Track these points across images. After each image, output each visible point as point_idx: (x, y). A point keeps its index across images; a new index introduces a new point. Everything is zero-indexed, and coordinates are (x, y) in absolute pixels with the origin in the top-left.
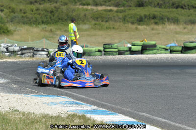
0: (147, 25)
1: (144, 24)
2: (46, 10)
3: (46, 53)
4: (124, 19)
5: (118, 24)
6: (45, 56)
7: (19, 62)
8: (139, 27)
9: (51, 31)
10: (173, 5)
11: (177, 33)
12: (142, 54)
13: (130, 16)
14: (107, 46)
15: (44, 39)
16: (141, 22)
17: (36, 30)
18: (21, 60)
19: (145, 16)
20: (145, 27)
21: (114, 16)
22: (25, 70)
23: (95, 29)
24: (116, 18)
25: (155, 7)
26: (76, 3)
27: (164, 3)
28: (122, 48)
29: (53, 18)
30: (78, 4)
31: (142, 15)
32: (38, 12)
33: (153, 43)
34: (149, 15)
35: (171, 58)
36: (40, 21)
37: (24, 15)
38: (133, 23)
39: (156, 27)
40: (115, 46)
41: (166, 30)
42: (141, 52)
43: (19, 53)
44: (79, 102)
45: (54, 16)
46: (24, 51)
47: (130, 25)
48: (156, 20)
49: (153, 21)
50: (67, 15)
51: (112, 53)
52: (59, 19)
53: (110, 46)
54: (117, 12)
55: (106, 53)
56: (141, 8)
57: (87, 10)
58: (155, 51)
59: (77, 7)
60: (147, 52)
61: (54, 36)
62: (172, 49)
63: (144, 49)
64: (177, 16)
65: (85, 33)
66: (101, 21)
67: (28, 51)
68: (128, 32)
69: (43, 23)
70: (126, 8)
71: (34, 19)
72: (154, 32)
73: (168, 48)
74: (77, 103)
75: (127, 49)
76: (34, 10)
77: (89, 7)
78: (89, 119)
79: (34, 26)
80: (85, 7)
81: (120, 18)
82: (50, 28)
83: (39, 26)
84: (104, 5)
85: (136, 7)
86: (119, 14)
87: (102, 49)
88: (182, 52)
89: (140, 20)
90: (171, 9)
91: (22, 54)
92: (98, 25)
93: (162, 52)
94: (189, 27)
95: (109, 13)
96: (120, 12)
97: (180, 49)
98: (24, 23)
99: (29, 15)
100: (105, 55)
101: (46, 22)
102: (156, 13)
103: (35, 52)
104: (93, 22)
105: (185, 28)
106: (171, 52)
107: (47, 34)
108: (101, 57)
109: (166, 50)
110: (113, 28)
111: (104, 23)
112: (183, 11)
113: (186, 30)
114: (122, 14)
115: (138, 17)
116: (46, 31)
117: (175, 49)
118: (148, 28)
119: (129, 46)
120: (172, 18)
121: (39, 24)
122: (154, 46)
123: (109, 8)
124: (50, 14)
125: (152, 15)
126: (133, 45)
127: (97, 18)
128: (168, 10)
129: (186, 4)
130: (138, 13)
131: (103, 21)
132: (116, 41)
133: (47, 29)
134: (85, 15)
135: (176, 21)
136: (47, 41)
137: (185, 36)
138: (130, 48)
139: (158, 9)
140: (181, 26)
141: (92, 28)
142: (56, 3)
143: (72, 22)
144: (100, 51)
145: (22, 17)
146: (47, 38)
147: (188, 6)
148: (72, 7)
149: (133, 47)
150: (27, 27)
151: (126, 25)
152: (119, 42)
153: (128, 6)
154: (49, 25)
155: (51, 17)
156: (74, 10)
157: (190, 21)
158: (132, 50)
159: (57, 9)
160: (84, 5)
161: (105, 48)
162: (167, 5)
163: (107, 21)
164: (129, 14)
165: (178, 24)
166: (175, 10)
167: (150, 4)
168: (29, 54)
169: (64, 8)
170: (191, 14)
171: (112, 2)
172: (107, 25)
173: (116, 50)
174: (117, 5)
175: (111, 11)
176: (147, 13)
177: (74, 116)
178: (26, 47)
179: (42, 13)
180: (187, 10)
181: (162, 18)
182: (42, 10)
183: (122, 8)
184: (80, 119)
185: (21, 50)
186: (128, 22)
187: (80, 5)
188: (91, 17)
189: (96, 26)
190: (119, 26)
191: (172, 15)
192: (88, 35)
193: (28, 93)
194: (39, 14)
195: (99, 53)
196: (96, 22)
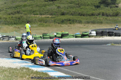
0: (66, 24)
1: (64, 24)
2: (16, 18)
3: (15, 38)
4: (55, 21)
5: (52, 24)
6: (14, 40)
7: (1, 43)
8: (62, 25)
9: (19, 27)
10: (79, 14)
11: (80, 28)
12: (61, 38)
13: (57, 20)
14: (44, 35)
15: (14, 32)
16: (63, 23)
17: (11, 27)
18: (2, 42)
19: (65, 20)
20: (65, 25)
21: (49, 20)
22: (3, 46)
23: (40, 27)
24: (51, 21)
25: (70, 15)
26: (31, 14)
27: (75, 13)
28: (52, 35)
29: (19, 21)
30: (32, 14)
31: (64, 19)
32: (12, 18)
33: (67, 33)
34: (67, 19)
35: (76, 40)
36: (13, 23)
37: (6, 20)
38: (59, 23)
39: (70, 25)
40: (48, 34)
41: (75, 26)
42: (61, 37)
43: (2, 38)
44: (27, 61)
45: (20, 20)
46: (4, 38)
47: (57, 24)
48: (71, 22)
49: (69, 22)
50: (26, 20)
51: (47, 38)
52: (23, 21)
53: (46, 35)
54: (51, 18)
55: (44, 38)
56: (63, 16)
57: (36, 17)
58: (68, 37)
59: (32, 15)
60: (64, 37)
61: (20, 30)
62: (76, 35)
63: (63, 36)
64: (81, 19)
65: (35, 28)
66: (43, 22)
67: (6, 38)
68: (56, 28)
69: (15, 24)
70: (56, 16)
71: (10, 22)
72: (69, 27)
73: (74, 35)
74: (26, 62)
75: (54, 36)
76: (10, 18)
77: (38, 16)
78: (31, 70)
79: (11, 25)
80: (36, 16)
81: (52, 21)
82: (18, 26)
83: (13, 25)
84: (45, 15)
85: (61, 15)
86: (52, 19)
87: (42, 36)
88: (81, 37)
89: (63, 22)
90: (78, 16)
91: (3, 39)
92: (42, 24)
93: (72, 37)
94: (87, 25)
95: (47, 18)
96: (53, 18)
97: (80, 36)
98: (6, 24)
99: (8, 20)
100: (43, 39)
101: (16, 23)
102: (70, 18)
103: (9, 38)
104: (39, 23)
105: (84, 25)
106: (76, 37)
107: (17, 29)
108: (41, 40)
109: (74, 36)
110: (49, 26)
111: (44, 23)
112: (84, 17)
113: (85, 26)
114: (54, 19)
115: (62, 20)
116: (16, 28)
117: (78, 36)
118: (66, 25)
119: (55, 34)
120: (78, 21)
121: (13, 24)
122: (68, 34)
123: (47, 16)
124: (18, 19)
125: (68, 20)
126: (57, 34)
127: (41, 21)
128: (76, 16)
129: (85, 14)
130: (62, 18)
131: (44, 22)
132: (50, 32)
133: (16, 27)
134: (35, 20)
135: (80, 22)
136: (16, 33)
137: (85, 29)
138: (56, 36)
139: (71, 16)
140: (83, 25)
141: (38, 26)
142: (22, 14)
143: (28, 23)
144: (41, 37)
145: (5, 21)
146: (16, 31)
147: (86, 14)
148: (29, 16)
149: (57, 35)
150: (7, 26)
151: (55, 24)
152: (51, 32)
153: (57, 15)
154: (17, 25)
155: (18, 21)
156: (30, 17)
157: (87, 22)
158: (57, 36)
159: (22, 17)
160: (35, 15)
161: (43, 36)
162: (76, 14)
163: (46, 22)
164: (57, 19)
165: (81, 24)
166: (80, 16)
167: (68, 13)
168: (7, 39)
169: (25, 16)
170: (88, 19)
171: (49, 13)
172: (46, 24)
173: (49, 36)
174: (51, 14)
175: (48, 17)
176: (66, 18)
177: (24, 68)
178: (5, 36)
179: (14, 19)
180: (86, 17)
181: (73, 21)
182: (14, 18)
183: (54, 16)
184: (26, 70)
185: (3, 37)
186: (57, 23)
187: (33, 15)
188: (38, 21)
189: (41, 25)
190: (52, 25)
191: (78, 19)
192: (37, 29)
193: (3, 58)
194: (13, 19)
195: (40, 38)
196: (41, 23)
